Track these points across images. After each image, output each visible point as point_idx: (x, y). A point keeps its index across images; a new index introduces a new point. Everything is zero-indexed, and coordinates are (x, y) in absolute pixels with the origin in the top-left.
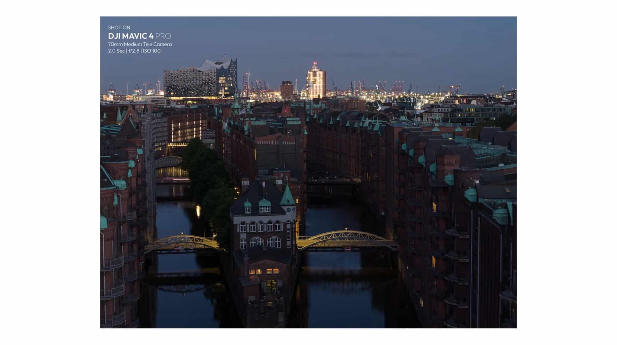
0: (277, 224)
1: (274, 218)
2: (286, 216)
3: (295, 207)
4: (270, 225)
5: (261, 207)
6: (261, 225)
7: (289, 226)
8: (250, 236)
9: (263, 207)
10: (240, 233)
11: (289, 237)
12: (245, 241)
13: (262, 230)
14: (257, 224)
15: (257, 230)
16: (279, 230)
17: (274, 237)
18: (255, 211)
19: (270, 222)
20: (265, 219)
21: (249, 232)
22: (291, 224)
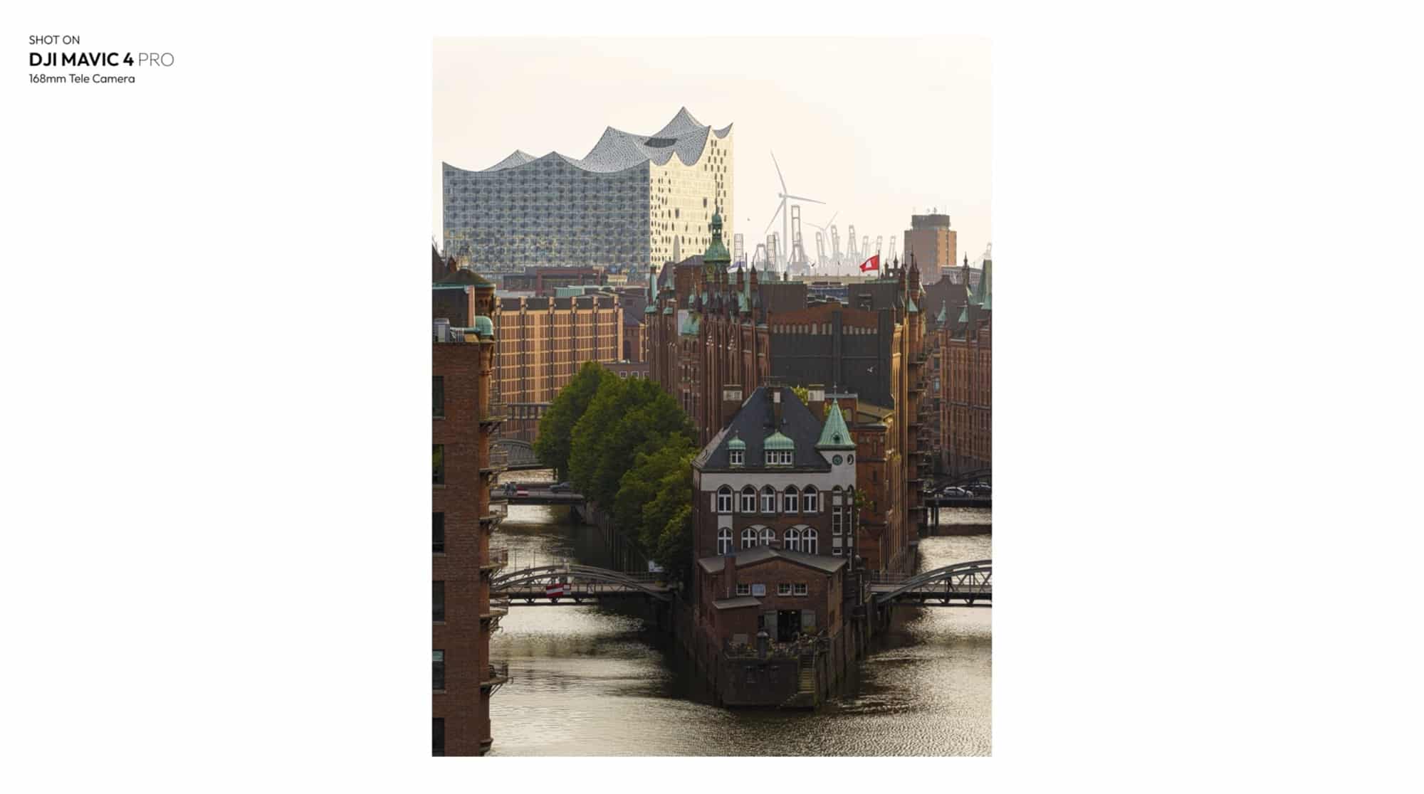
0: (810, 496)
1: (802, 481)
2: (830, 474)
3: (854, 453)
4: (791, 496)
5: (770, 451)
6: (768, 496)
7: (837, 501)
8: (742, 523)
9: (775, 451)
10: (716, 515)
11: (837, 529)
12: (728, 534)
13: (771, 508)
14: (758, 495)
15: (759, 508)
16: (813, 509)
17: (801, 528)
18: (756, 461)
19: (791, 489)
20: (780, 482)
21: (738, 514)
22: (844, 496)
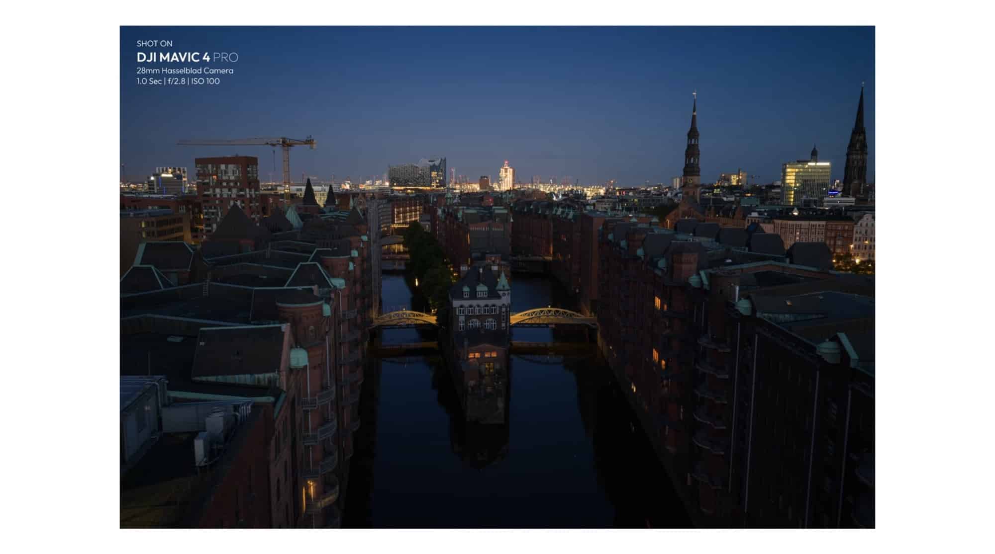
0: (494, 308)
1: (490, 302)
2: (501, 300)
3: (509, 292)
4: (487, 308)
5: (479, 292)
6: (478, 308)
7: (504, 310)
8: (468, 318)
9: (481, 291)
10: (458, 316)
11: (504, 318)
12: (463, 323)
13: (479, 313)
14: (474, 307)
15: (474, 313)
16: (495, 313)
17: (490, 320)
18: (473, 295)
19: (486, 306)
20: (482, 303)
21: (467, 315)
22: (506, 307)
